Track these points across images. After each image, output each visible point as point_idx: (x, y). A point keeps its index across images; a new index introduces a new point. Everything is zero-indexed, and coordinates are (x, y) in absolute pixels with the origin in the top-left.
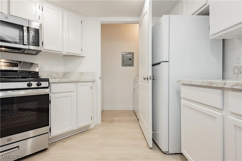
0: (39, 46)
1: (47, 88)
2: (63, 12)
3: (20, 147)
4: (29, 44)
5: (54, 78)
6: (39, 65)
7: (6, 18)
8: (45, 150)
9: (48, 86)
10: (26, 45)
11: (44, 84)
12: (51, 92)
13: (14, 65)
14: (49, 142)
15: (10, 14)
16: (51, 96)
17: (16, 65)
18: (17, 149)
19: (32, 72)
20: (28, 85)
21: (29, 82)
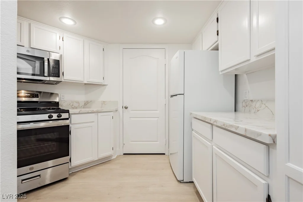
0: (59, 77)
1: (67, 119)
2: (84, 40)
3: (41, 176)
4: (49, 75)
5: (75, 107)
6: (59, 95)
7: (28, 51)
8: (65, 179)
9: (68, 117)
10: (46, 77)
11: (64, 115)
12: (72, 123)
13: (35, 96)
14: (69, 172)
15: (32, 47)
16: (71, 127)
17: (37, 96)
18: (39, 177)
19: (52, 102)
20: (49, 117)
21: (50, 114)
